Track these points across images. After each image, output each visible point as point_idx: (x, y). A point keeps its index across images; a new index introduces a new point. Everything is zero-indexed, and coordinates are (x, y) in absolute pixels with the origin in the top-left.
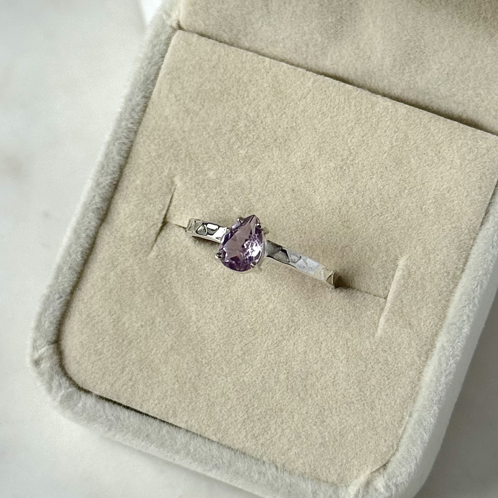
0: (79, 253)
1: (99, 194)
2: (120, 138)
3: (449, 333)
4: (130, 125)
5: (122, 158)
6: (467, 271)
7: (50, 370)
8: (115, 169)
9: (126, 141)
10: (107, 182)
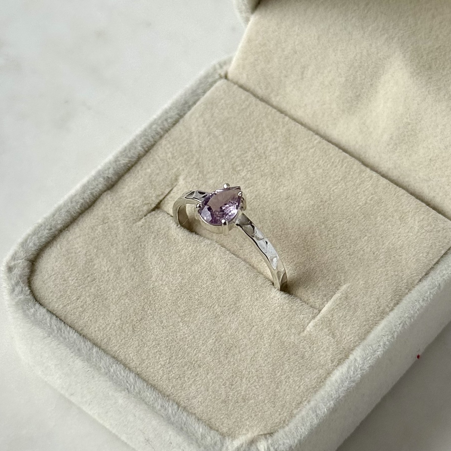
0: (79, 204)
1: (114, 168)
2: (147, 136)
3: (364, 350)
4: (159, 130)
5: (143, 150)
6: (396, 311)
7: (18, 277)
8: (134, 156)
9: (152, 140)
10: (124, 162)
